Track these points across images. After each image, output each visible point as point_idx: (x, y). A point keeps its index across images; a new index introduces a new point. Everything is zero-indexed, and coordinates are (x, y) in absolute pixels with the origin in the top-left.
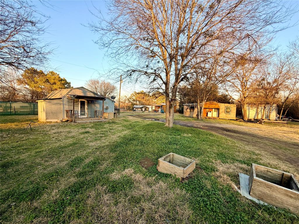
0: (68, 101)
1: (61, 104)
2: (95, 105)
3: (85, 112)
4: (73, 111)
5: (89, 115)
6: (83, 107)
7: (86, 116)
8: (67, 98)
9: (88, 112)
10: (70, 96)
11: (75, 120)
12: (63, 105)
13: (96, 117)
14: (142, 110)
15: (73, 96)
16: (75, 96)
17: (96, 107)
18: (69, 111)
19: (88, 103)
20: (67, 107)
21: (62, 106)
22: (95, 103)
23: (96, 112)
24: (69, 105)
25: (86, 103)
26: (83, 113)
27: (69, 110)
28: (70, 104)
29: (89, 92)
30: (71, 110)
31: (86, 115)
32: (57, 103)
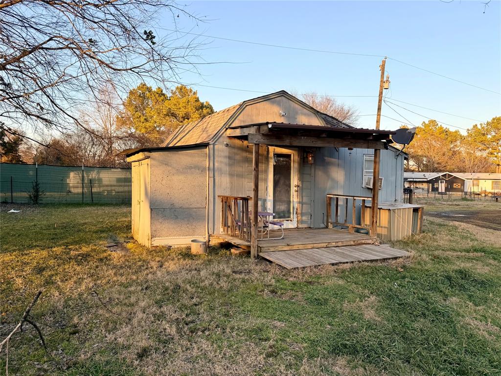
0: (229, 158)
1: (203, 170)
2: (327, 173)
3: (289, 202)
4: (251, 203)
5: (304, 218)
6: (282, 182)
7: (295, 220)
8: (227, 145)
9: (301, 203)
10: (238, 132)
11: (259, 249)
12: (212, 175)
13: (330, 226)
14: (435, 190)
15: (252, 130)
16: (264, 129)
17: (333, 180)
18: (236, 204)
19: (303, 162)
20: (225, 185)
21: (207, 179)
22: (329, 164)
23: (331, 203)
24: (231, 175)
25: (296, 165)
26: (282, 207)
27: (236, 199)
28: (238, 169)
29: (305, 114)
30: (245, 196)
31: (293, 217)
32: (191, 168)
